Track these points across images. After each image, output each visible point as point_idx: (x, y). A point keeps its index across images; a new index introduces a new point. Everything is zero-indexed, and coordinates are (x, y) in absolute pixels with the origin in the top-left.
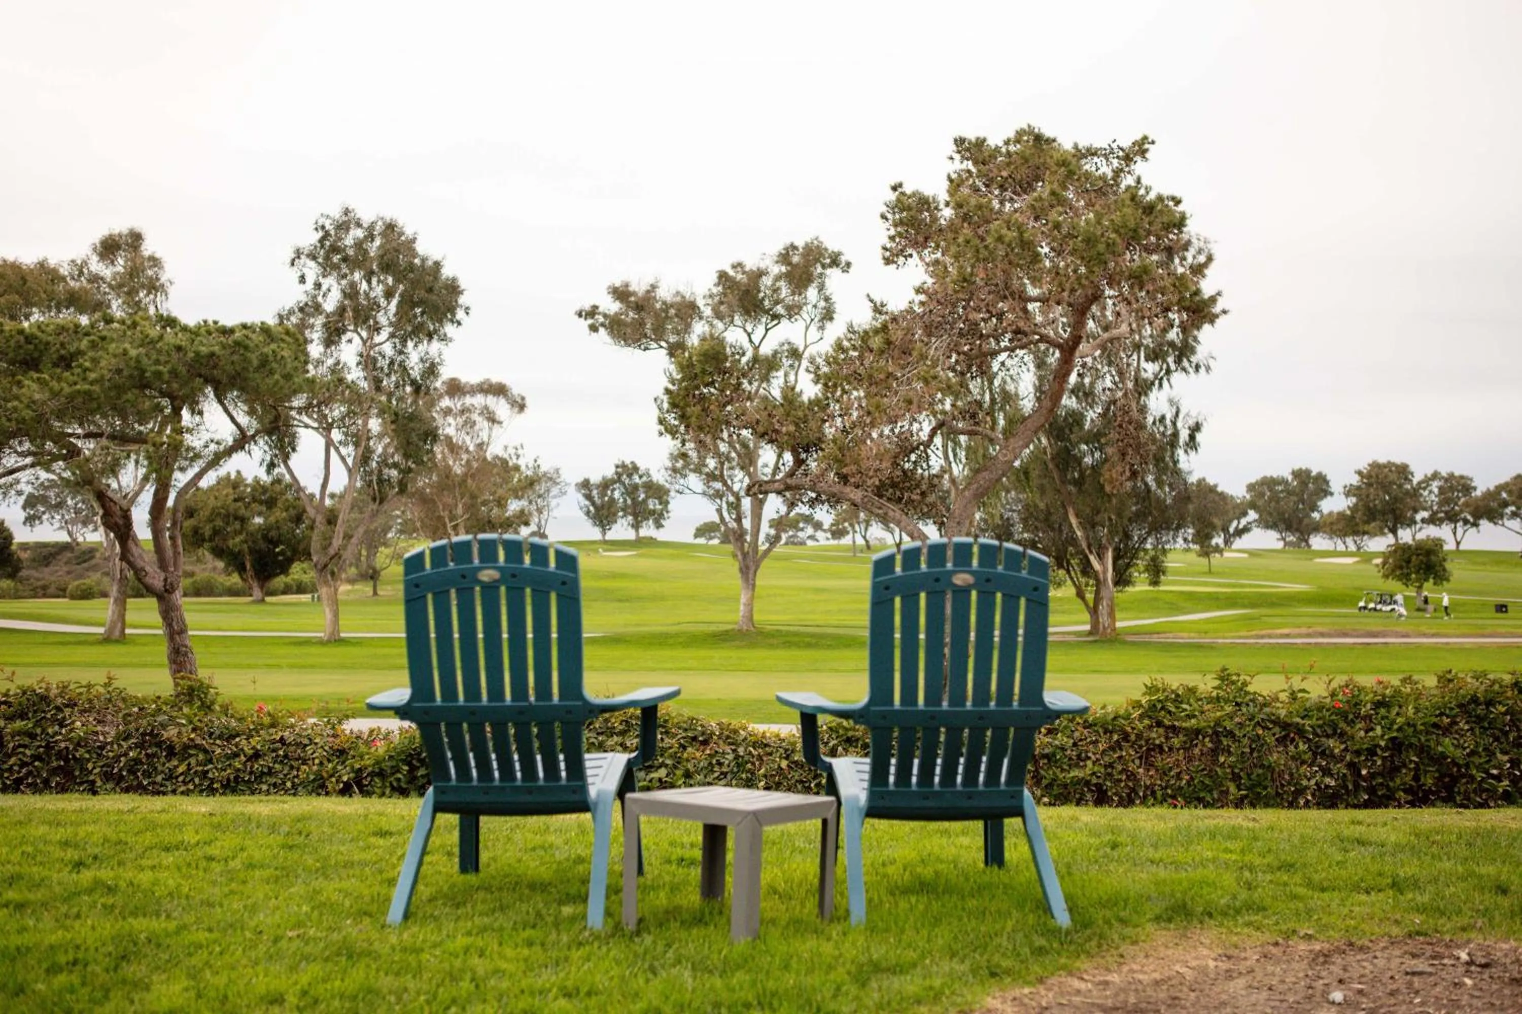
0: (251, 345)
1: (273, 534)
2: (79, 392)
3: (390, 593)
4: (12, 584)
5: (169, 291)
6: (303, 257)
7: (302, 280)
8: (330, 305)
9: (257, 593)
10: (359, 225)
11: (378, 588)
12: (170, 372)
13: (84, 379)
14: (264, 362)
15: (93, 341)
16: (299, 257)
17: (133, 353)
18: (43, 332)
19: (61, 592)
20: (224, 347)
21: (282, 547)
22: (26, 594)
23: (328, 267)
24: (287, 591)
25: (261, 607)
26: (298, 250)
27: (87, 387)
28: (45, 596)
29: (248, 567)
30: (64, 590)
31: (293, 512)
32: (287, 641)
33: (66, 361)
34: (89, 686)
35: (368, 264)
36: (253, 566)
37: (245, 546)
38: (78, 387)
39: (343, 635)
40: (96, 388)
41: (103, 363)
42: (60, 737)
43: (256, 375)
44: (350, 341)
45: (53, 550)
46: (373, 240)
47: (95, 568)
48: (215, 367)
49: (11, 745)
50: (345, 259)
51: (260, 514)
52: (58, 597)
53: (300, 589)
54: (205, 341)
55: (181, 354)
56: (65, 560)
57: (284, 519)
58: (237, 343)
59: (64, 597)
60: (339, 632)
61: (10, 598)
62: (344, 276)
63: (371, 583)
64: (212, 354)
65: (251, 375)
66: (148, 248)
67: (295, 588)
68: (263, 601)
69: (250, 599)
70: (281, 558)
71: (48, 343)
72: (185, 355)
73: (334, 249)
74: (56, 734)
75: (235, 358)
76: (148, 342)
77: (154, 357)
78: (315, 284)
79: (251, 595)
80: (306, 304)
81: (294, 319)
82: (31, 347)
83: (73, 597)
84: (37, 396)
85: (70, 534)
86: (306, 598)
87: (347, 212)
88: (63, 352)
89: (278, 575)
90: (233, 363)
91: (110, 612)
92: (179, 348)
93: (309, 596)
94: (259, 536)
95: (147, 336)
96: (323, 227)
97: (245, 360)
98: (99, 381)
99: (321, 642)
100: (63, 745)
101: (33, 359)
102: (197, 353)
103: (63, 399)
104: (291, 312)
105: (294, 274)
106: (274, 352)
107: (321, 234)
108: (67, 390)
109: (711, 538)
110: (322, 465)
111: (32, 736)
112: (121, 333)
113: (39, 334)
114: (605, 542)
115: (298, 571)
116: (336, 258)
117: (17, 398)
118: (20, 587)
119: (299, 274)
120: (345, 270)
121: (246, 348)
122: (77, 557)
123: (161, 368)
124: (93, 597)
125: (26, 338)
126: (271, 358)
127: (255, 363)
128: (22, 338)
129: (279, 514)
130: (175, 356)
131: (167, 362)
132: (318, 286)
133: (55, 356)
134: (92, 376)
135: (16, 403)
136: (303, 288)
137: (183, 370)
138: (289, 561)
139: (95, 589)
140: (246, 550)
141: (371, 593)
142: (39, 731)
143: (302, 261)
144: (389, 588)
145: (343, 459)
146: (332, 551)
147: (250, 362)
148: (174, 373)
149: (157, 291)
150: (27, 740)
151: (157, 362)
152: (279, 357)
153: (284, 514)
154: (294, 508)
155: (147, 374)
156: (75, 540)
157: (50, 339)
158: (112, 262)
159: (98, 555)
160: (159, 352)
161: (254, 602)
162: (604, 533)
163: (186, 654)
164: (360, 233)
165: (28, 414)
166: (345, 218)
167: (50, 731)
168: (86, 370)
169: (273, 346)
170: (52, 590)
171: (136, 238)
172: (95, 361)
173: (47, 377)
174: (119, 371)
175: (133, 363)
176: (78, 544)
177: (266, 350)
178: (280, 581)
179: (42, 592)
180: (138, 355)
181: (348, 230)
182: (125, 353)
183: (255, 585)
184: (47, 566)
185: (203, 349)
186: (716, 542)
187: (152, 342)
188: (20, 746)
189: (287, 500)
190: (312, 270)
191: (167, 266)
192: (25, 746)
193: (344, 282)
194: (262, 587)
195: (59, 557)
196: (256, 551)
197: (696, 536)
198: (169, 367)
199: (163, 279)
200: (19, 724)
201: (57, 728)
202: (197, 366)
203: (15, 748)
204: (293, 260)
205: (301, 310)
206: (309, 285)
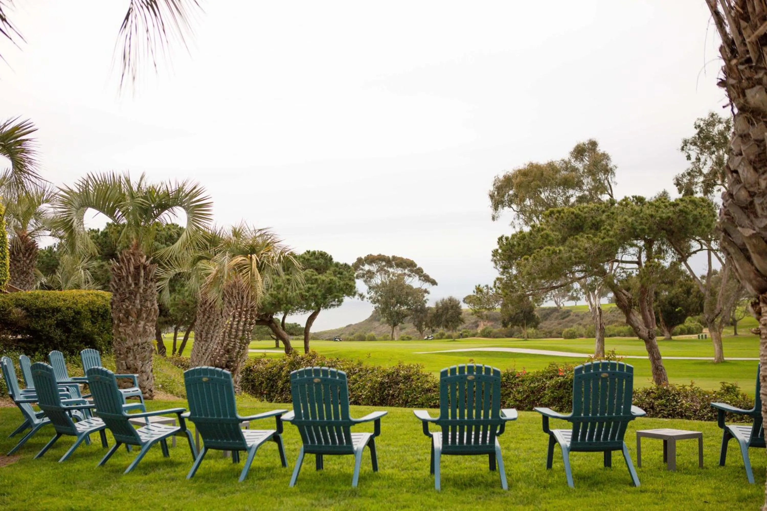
0: (688, 211)
1: (675, 300)
2: (606, 242)
3: (744, 334)
4: (534, 331)
5: (615, 171)
6: (688, 144)
7: (689, 157)
8: (706, 170)
9: (667, 334)
10: (720, 122)
11: (738, 330)
12: (648, 229)
13: (608, 235)
14: (695, 219)
15: (608, 215)
16: (686, 145)
17: (630, 220)
18: (581, 211)
19: (559, 335)
20: (674, 213)
21: (679, 308)
22: (542, 336)
23: (703, 148)
24: (682, 332)
25: (670, 343)
26: (685, 141)
27: (610, 239)
28: (551, 337)
29: (661, 320)
30: (561, 334)
31: (685, 288)
32: (693, 362)
33: (596, 226)
34: (684, 387)
35: (728, 145)
36: (663, 319)
37: (659, 308)
38: (606, 240)
39: (725, 359)
40: (614, 239)
41: (615, 226)
42: (678, 407)
43: (692, 227)
44: (719, 190)
45: (548, 312)
46: (729, 130)
47: (572, 321)
48: (671, 224)
49: (658, 409)
50: (713, 143)
51: (666, 290)
52: (558, 337)
53: (690, 332)
54: (664, 211)
55: (653, 219)
56: (555, 316)
57: (680, 292)
58: (681, 211)
59: (561, 337)
60: (723, 357)
61: (534, 338)
62: (713, 153)
63: (733, 327)
64: (669, 217)
65: (689, 227)
66: (601, 149)
67: (687, 331)
68: (670, 339)
69: (664, 337)
70: (679, 315)
71: (585, 217)
72: (655, 219)
73: (707, 137)
74: (675, 405)
75: (681, 218)
76: (634, 213)
77: (639, 221)
78: (696, 159)
79: (663, 335)
80: (692, 171)
81: (685, 180)
82: (578, 220)
83: (566, 338)
84: (587, 245)
85: (556, 302)
86: (694, 337)
87: (712, 115)
88: (593, 221)
89: (678, 324)
90: (680, 221)
91: (596, 346)
92: (652, 216)
93: (697, 335)
94: (667, 303)
95: (635, 210)
96: (699, 126)
97: (686, 219)
98: (615, 235)
99: (713, 363)
100: (680, 410)
101: (580, 226)
102: (661, 218)
103: (599, 246)
104: (683, 176)
105: (684, 155)
106: (700, 213)
107: (698, 130)
108: (601, 241)
110: (707, 263)
111: (666, 406)
112: (621, 210)
113: (580, 213)
115: (690, 322)
116: (708, 143)
117: (576, 246)
118: (538, 332)
119: (687, 154)
120: (714, 149)
121: (686, 213)
122: (561, 315)
123: (644, 227)
124: (576, 337)
125: (575, 215)
126: (699, 217)
127: (691, 220)
128: (573, 216)
129: (677, 290)
130: (651, 220)
131: (647, 223)
132: (698, 160)
133: (590, 224)
134: (611, 233)
135: (577, 249)
136: (689, 162)
137: (655, 227)
138: (685, 316)
139: (577, 333)
140: (660, 310)
141: (733, 334)
142: (668, 404)
143: (688, 147)
144: (743, 330)
145: (720, 259)
146: (716, 312)
147: (689, 220)
148: (650, 229)
149: (609, 172)
150: (664, 408)
151: (641, 224)
152: (703, 216)
153: (680, 289)
154: (685, 286)
155: (638, 230)
156: (559, 306)
157: (587, 215)
158: (582, 160)
159: (572, 313)
160: (642, 218)
161: (665, 340)
163: (661, 370)
164: (721, 127)
165: (583, 254)
166: (711, 119)
167: (673, 404)
168: (608, 230)
169: (699, 210)
170: (554, 334)
171: (593, 144)
172: (612, 225)
173: (591, 236)
174: (623, 230)
175: (630, 226)
176: (561, 308)
177: (695, 213)
178: (678, 328)
179: (549, 335)
180: (632, 221)
181: (714, 125)
182: (626, 220)
183: (665, 330)
184: (546, 320)
185: (664, 215)
187: (637, 213)
188: (662, 410)
189: (681, 281)
190: (694, 152)
191: (612, 158)
192: (663, 410)
193: (713, 156)
194: (669, 331)
195: (552, 315)
196: (665, 311)
198: (648, 225)
199: (611, 165)
200: (660, 401)
201: (675, 403)
202: (662, 224)
203: (660, 411)
204: (683, 147)
205: (689, 174)
206: (693, 159)
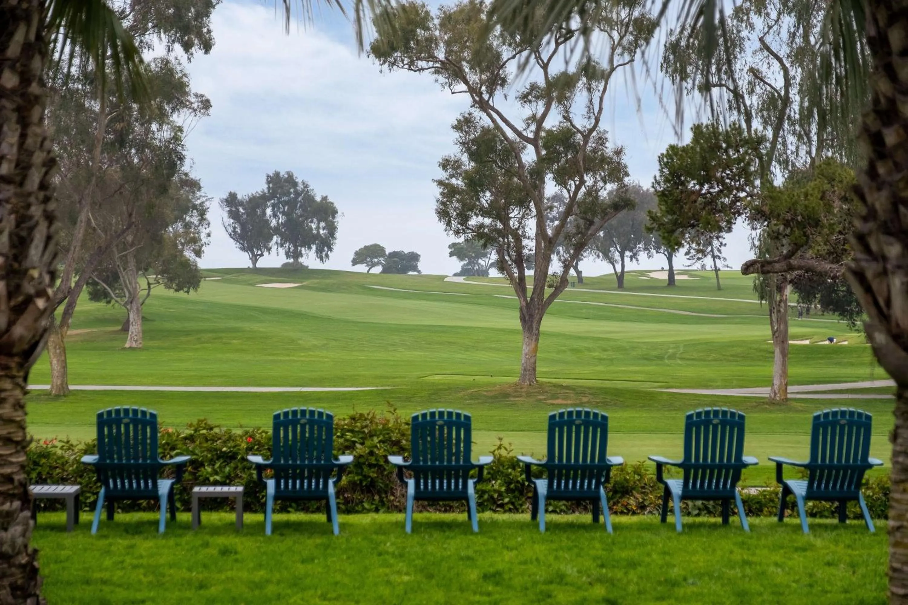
60: (67, 385)
109: (373, 265)
114: (256, 271)
162: (255, 260)
186: (377, 270)
197: (355, 262)
